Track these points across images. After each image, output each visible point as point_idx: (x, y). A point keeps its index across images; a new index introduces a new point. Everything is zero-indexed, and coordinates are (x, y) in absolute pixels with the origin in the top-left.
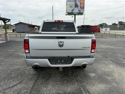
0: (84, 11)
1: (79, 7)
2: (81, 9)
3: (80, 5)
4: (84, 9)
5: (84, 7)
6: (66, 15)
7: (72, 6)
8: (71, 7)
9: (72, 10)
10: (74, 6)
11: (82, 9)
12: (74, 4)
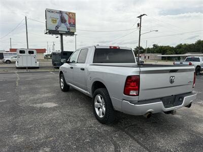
0: (75, 30)
1: (67, 22)
2: (70, 26)
3: (69, 21)
4: (75, 27)
5: (74, 24)
6: (46, 33)
7: (56, 21)
8: (54, 21)
9: (56, 27)
10: (59, 20)
11: (72, 26)
12: (59, 17)
